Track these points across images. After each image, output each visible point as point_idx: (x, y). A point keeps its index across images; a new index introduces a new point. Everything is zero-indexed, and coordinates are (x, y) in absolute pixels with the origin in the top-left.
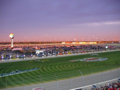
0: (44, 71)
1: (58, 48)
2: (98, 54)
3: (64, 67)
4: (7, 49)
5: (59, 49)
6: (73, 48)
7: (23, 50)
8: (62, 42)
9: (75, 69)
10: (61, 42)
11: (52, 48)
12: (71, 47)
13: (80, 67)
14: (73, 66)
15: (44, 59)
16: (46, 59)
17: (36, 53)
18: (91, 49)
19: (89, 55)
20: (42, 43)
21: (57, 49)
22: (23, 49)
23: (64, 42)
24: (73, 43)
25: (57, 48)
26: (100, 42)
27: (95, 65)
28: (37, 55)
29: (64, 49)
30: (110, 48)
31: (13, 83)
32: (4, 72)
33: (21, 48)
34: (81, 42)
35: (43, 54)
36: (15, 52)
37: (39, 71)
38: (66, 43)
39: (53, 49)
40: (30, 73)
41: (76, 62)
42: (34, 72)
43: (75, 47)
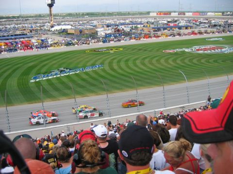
0: (114, 71)
1: (142, 26)
2: (223, 37)
3: (152, 64)
4: (42, 28)
5: (144, 26)
6: (172, 25)
8: (151, 12)
9: (175, 67)
11: (130, 24)
12: (169, 22)
13: (185, 63)
14: (170, 61)
15: (114, 47)
16: (117, 48)
17: (99, 34)
18: (209, 26)
19: (205, 39)
20: (110, 14)
21: (139, 26)
22: (73, 28)
23: (154, 12)
24: (173, 14)
25: (139, 24)
27: (214, 61)
28: (99, 38)
29: (153, 26)
31: (55, 93)
32: (38, 73)
33: (69, 25)
34: (189, 12)
35: (112, 37)
36: (57, 32)
37: (104, 70)
38: (159, 14)
39: (131, 26)
40: (87, 73)
41: (176, 54)
42: (95, 72)
43: (176, 23)
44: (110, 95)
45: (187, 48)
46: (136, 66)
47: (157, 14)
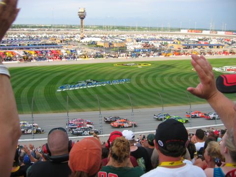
0: (140, 86)
1: (172, 42)
3: (180, 82)
4: (72, 39)
5: (174, 43)
6: (203, 43)
7: (102, 42)
8: (182, 29)
10: (179, 30)
11: (159, 40)
12: (200, 40)
15: (142, 62)
16: (145, 63)
17: (128, 48)
20: (141, 29)
21: (169, 42)
22: (102, 40)
23: (185, 29)
24: (204, 32)
25: (169, 40)
28: (128, 52)
29: (184, 43)
31: (80, 104)
32: (65, 83)
33: (99, 37)
34: (221, 31)
36: (86, 44)
37: (130, 85)
38: (190, 31)
39: (161, 42)
40: (113, 87)
42: (122, 86)
43: (207, 42)
44: (135, 110)
45: (218, 67)
46: (164, 83)
47: (188, 31)
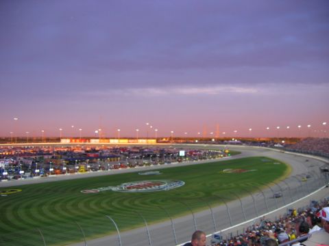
1: (50, 157)
2: (160, 170)
3: (66, 210)
5: (53, 157)
6: (92, 155)
8: (62, 138)
9: (100, 212)
10: (58, 140)
11: (32, 155)
12: (87, 151)
13: (112, 206)
14: (92, 205)
15: (8, 188)
16: (13, 188)
18: (141, 157)
19: (136, 173)
20: (2, 140)
21: (46, 157)
23: (66, 138)
24: (93, 142)
25: (45, 154)
26: (166, 138)
27: (151, 202)
29: (66, 157)
30: (190, 154)
34: (114, 138)
35: (5, 173)
38: (73, 140)
39: (34, 157)
41: (100, 194)
43: (97, 153)
45: (115, 186)
46: (43, 215)
47: (71, 141)
